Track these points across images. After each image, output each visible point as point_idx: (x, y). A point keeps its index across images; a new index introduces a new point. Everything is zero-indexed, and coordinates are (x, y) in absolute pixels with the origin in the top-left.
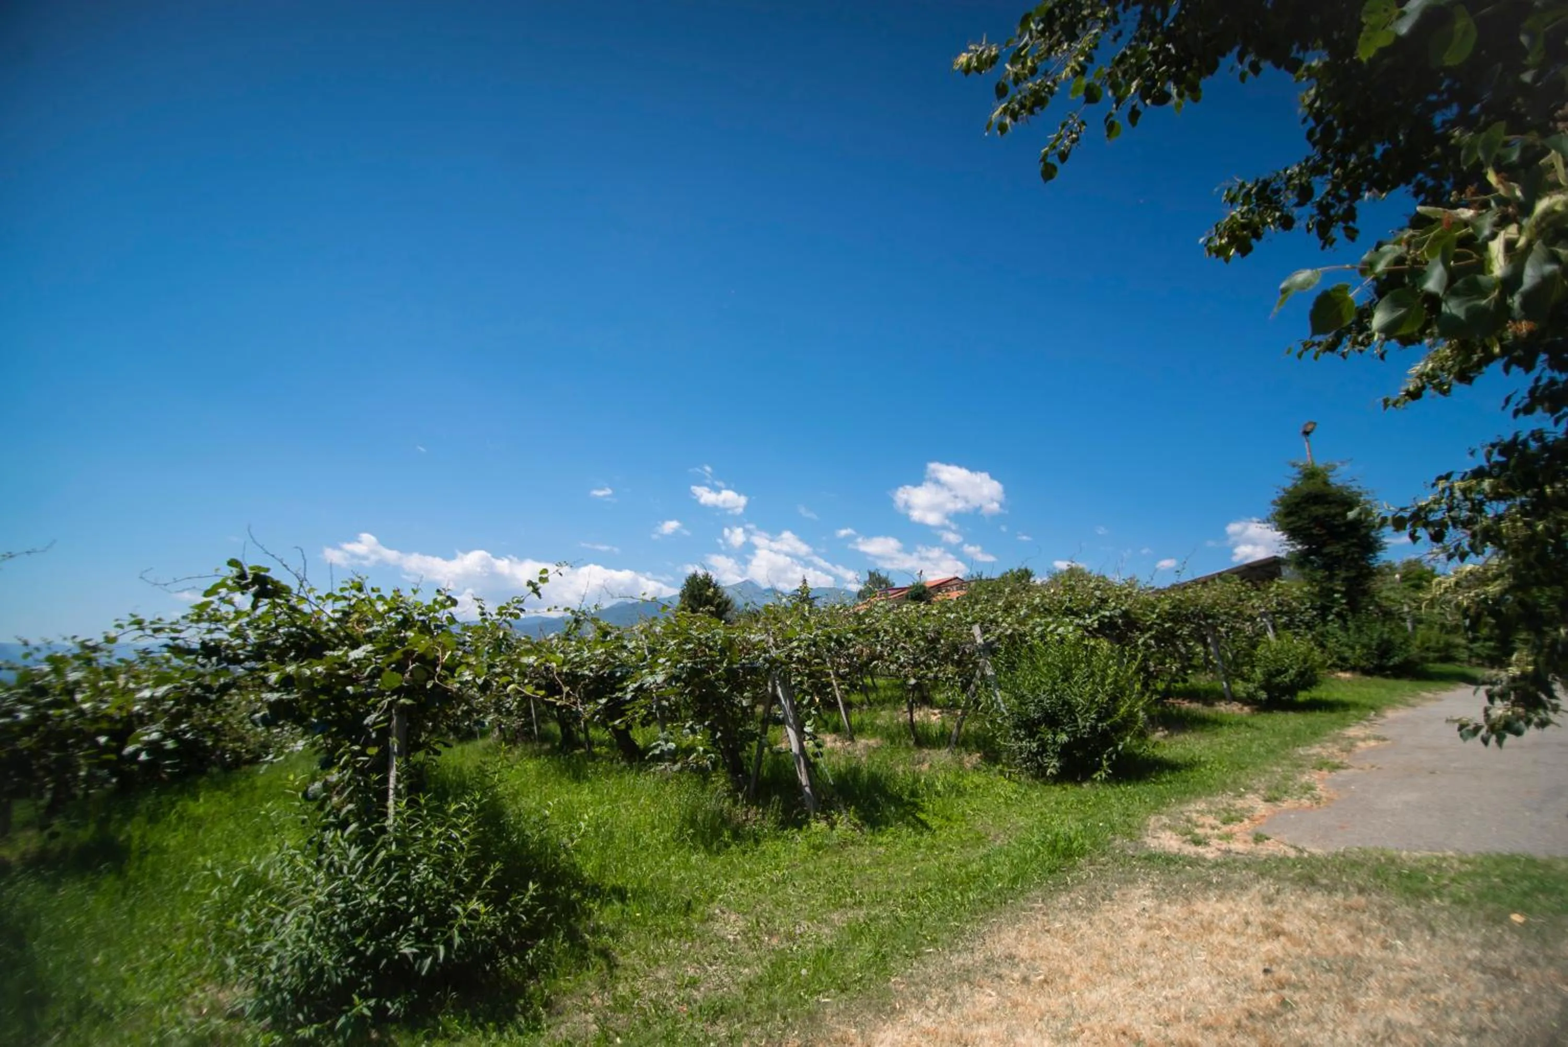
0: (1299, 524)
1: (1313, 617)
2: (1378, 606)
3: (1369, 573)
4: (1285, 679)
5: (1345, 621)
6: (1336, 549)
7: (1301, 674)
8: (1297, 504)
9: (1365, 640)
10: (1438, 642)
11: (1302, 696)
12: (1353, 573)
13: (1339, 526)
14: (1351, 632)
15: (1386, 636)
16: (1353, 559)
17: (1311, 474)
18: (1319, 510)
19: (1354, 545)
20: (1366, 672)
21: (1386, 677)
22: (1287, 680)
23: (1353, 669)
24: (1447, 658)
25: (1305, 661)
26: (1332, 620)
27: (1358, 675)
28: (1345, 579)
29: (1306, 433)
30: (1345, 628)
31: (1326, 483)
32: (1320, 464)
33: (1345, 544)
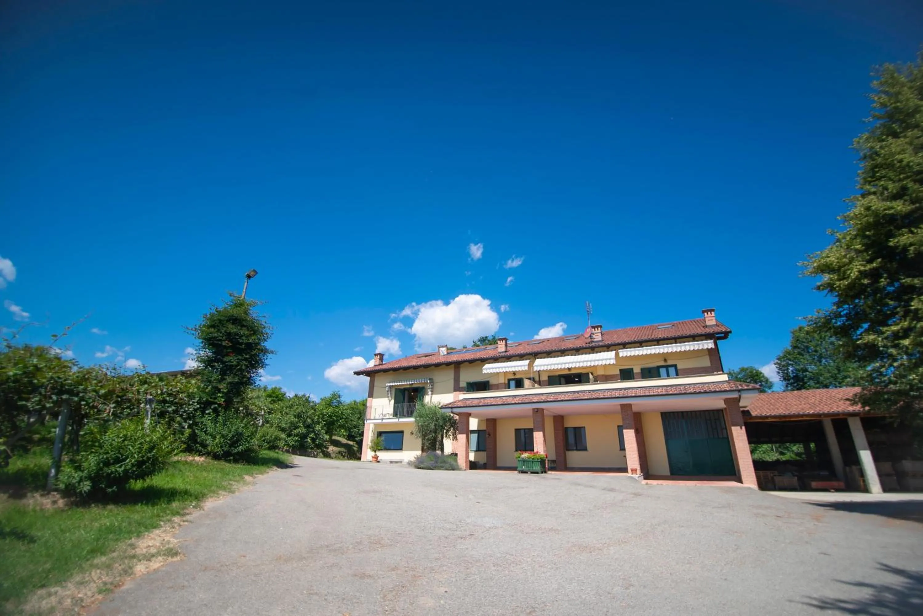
0: (216, 335)
1: (195, 410)
2: (246, 407)
3: (247, 382)
4: (120, 469)
5: (218, 415)
6: (232, 359)
7: (140, 464)
8: (220, 321)
9: (225, 432)
10: (271, 437)
11: (138, 485)
12: (236, 380)
13: (241, 344)
14: (218, 425)
15: (240, 430)
16: (241, 370)
17: (239, 305)
18: (232, 328)
19: (246, 359)
20: (216, 457)
21: (229, 461)
22: (120, 470)
23: (208, 454)
24: (273, 447)
25: (151, 449)
26: (209, 414)
27: (209, 460)
28: (230, 383)
29: (249, 277)
30: (215, 421)
31: (246, 313)
32: (249, 300)
33: (240, 357)
